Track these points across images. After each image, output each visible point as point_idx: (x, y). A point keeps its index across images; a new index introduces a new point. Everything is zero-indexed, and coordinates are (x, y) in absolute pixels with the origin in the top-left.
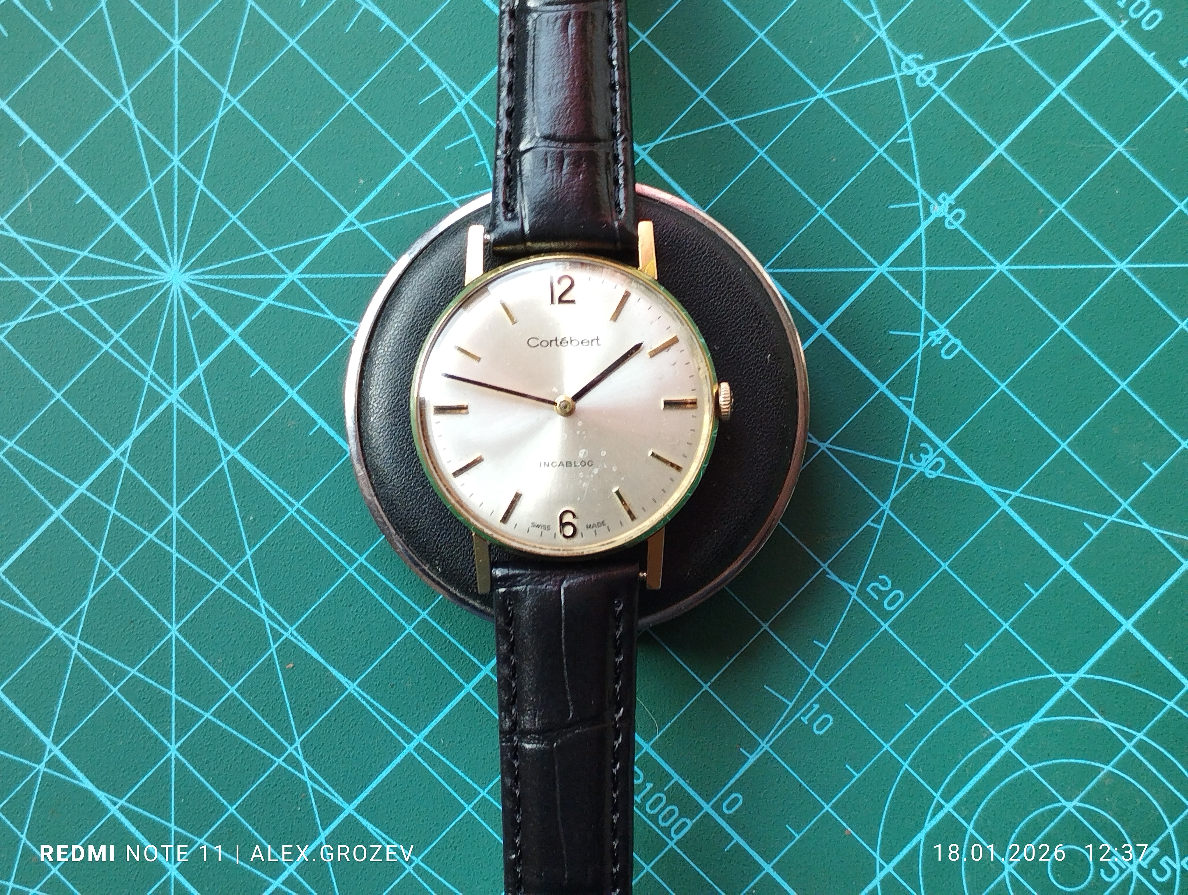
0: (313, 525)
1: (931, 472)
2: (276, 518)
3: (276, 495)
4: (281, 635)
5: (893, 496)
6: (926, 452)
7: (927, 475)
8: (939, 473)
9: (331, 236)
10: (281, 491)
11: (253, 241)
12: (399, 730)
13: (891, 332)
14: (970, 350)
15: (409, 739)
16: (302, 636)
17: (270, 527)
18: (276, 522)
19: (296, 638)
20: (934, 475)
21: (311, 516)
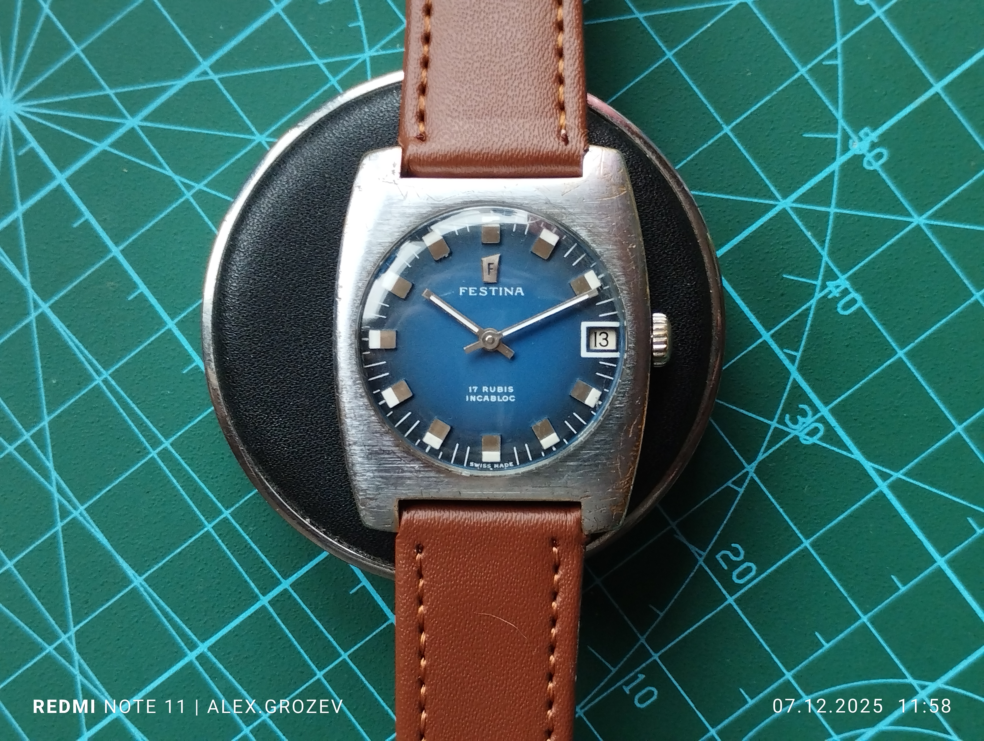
0: (119, 399)
1: (808, 438)
2: (80, 386)
3: (83, 359)
4: (69, 513)
5: (761, 457)
6: (804, 414)
7: (801, 439)
8: (814, 440)
9: (179, 84)
10: (90, 357)
11: (95, 79)
12: (183, 635)
13: (785, 276)
14: (871, 308)
15: (192, 646)
16: (92, 518)
17: (74, 393)
18: (80, 389)
19: (85, 518)
20: (811, 441)
21: (119, 389)
